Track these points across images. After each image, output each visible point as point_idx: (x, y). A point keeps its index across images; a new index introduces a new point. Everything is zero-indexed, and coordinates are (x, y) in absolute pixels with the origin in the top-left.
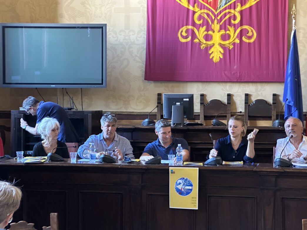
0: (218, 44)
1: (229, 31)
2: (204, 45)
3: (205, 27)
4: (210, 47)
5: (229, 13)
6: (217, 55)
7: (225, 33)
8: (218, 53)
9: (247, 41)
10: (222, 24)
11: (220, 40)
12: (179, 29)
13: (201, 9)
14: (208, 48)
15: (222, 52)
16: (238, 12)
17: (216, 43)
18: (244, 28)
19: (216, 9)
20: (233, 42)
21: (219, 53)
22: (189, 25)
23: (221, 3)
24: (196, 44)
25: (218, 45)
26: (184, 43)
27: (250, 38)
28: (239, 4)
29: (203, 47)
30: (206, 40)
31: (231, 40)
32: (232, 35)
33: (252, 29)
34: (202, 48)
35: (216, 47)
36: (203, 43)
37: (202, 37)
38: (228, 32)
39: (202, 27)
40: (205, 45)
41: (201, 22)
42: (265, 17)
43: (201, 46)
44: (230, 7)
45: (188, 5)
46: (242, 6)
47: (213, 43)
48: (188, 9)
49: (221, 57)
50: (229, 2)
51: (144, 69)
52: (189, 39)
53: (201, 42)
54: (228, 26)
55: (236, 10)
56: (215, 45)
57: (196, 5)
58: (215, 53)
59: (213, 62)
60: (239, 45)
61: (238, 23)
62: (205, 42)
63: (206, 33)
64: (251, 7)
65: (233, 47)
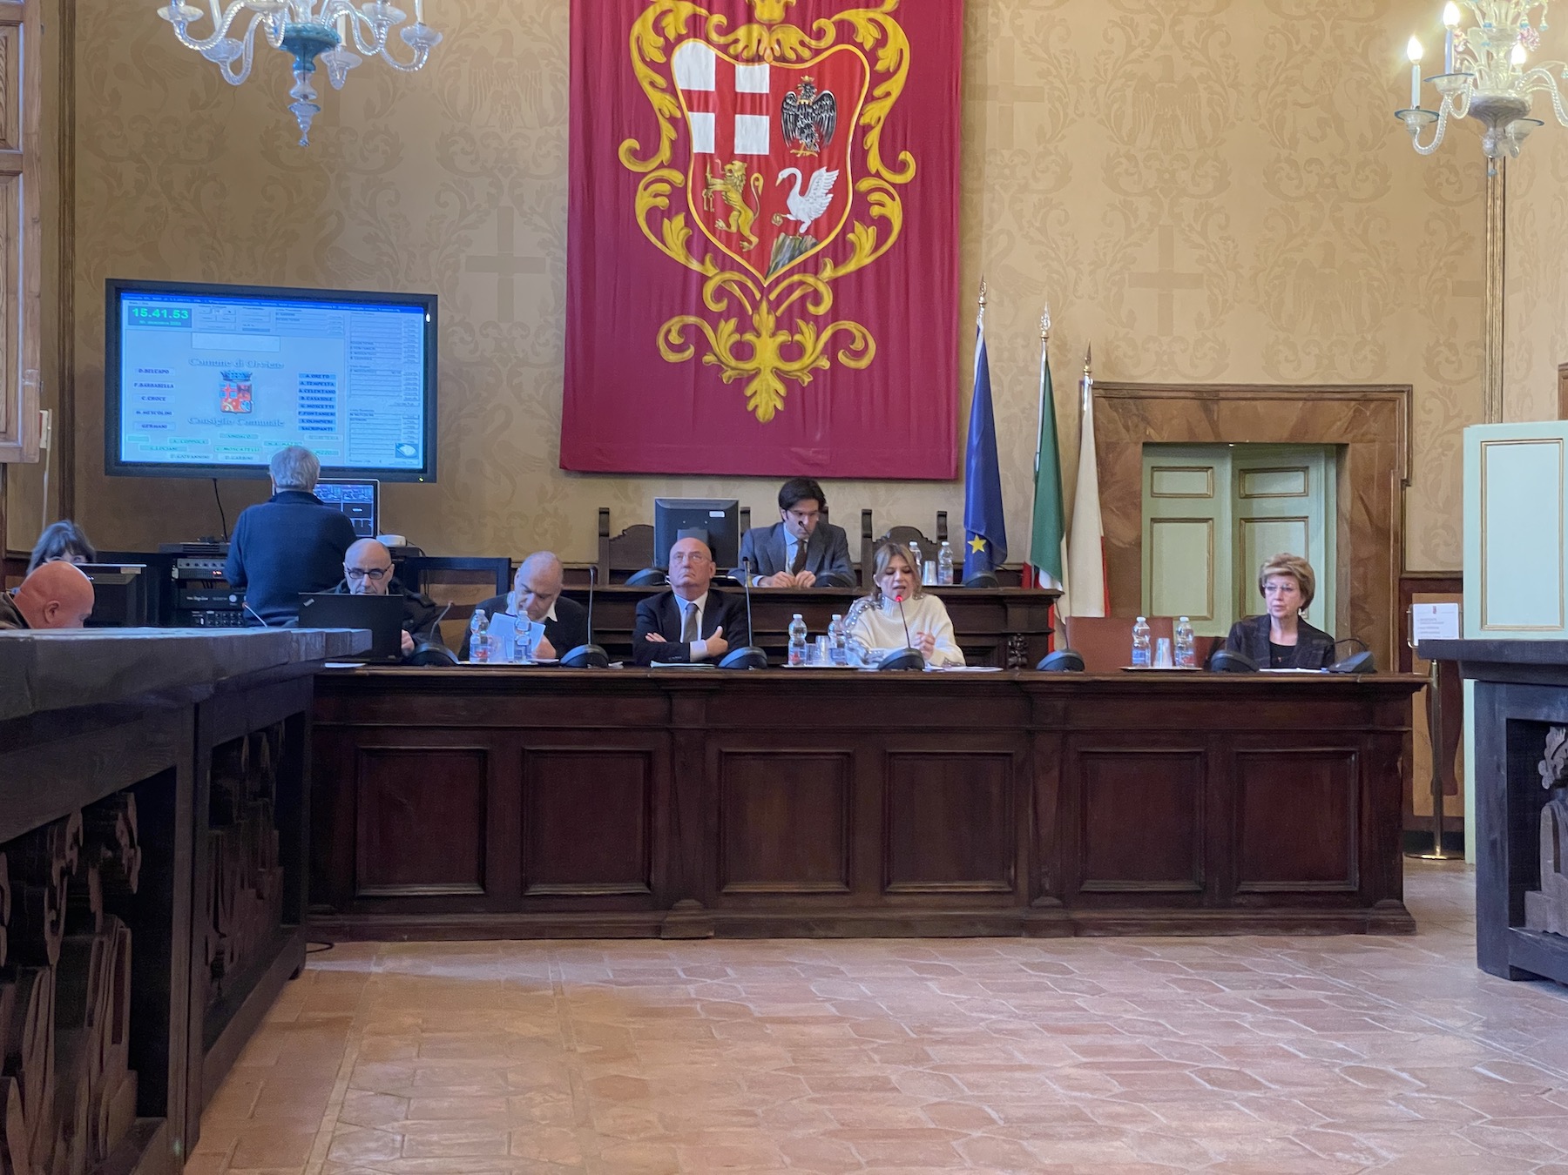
0: (770, 369)
2: (730, 372)
3: (733, 323)
4: (748, 378)
5: (801, 283)
6: (767, 404)
7: (790, 339)
8: (770, 396)
9: (852, 364)
10: (783, 314)
11: (776, 357)
12: (660, 325)
13: (723, 270)
14: (744, 381)
15: (782, 391)
16: (827, 282)
17: (764, 368)
18: (842, 327)
19: (766, 271)
20: (811, 366)
21: (774, 396)
23: (779, 257)
24: (708, 368)
25: (772, 372)
26: (675, 364)
28: (829, 262)
29: (727, 376)
30: (737, 359)
32: (809, 347)
33: (865, 331)
35: (766, 380)
36: (727, 366)
37: (725, 349)
38: (797, 337)
39: (726, 322)
40: (733, 372)
41: (723, 306)
43: (724, 376)
44: (803, 268)
45: (687, 258)
46: (836, 265)
47: (757, 368)
48: (686, 268)
49: (780, 406)
50: (801, 253)
52: (689, 353)
53: (723, 363)
54: (801, 323)
55: (820, 277)
56: (762, 372)
57: (708, 258)
58: (764, 395)
60: (829, 373)
61: (827, 314)
62: (733, 363)
63: (736, 337)
64: (860, 272)
65: (812, 379)
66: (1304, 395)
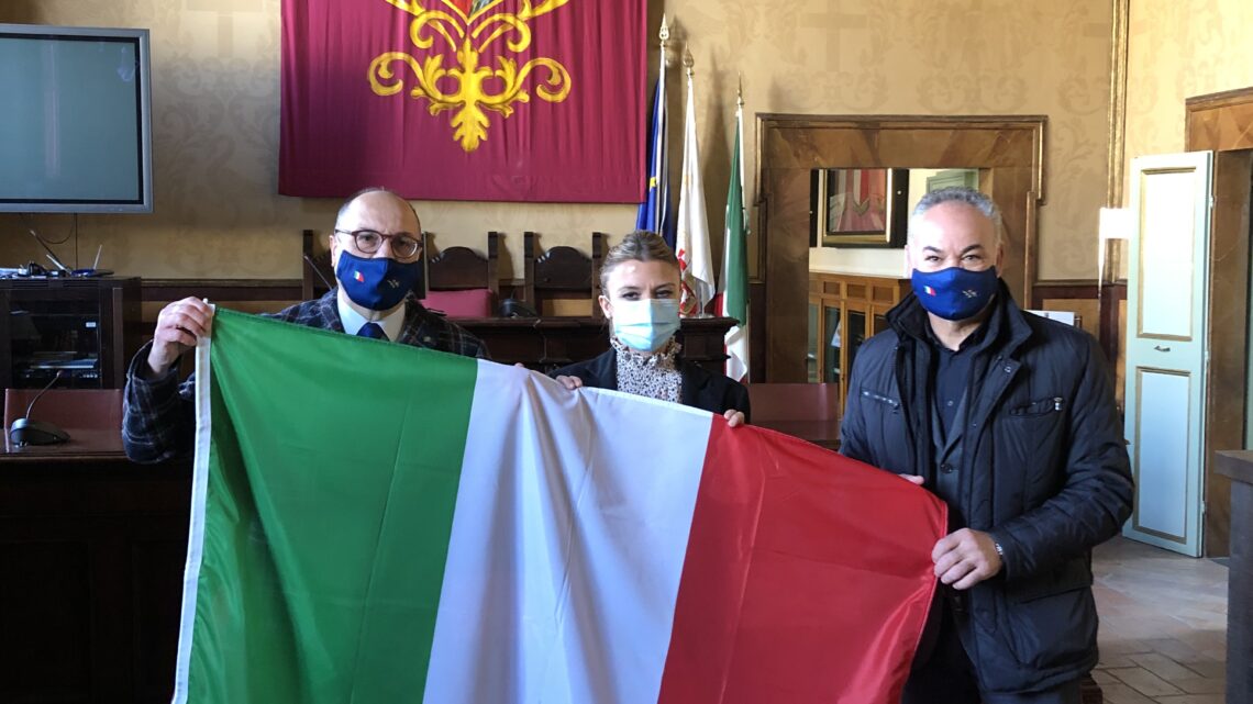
0: (474, 102)
1: (503, 69)
2: (437, 105)
4: (454, 110)
5: (502, 22)
6: (472, 134)
7: (492, 74)
8: (474, 127)
9: (547, 97)
10: (485, 50)
11: (479, 91)
12: (371, 60)
13: (428, 9)
14: (449, 113)
15: (485, 121)
16: (526, 22)
17: (469, 100)
18: (540, 63)
19: (469, 10)
20: (512, 100)
21: (478, 127)
22: (397, 51)
24: (417, 100)
25: (475, 105)
26: (385, 97)
27: (555, 89)
28: (528, 3)
29: (434, 108)
30: (443, 93)
31: (509, 94)
32: (510, 81)
33: (561, 67)
34: (432, 113)
35: (470, 112)
36: (435, 99)
37: (432, 84)
38: (499, 73)
39: (432, 58)
40: (440, 104)
41: (429, 43)
43: (431, 108)
44: (503, 8)
46: (534, 6)
47: (461, 101)
48: (394, 9)
51: (276, 168)
52: (399, 87)
53: (429, 96)
54: (501, 58)
55: (519, 16)
56: (467, 105)
58: (469, 126)
60: (528, 107)
61: (525, 51)
62: (439, 96)
63: (441, 72)
65: (512, 112)
66: (954, 125)
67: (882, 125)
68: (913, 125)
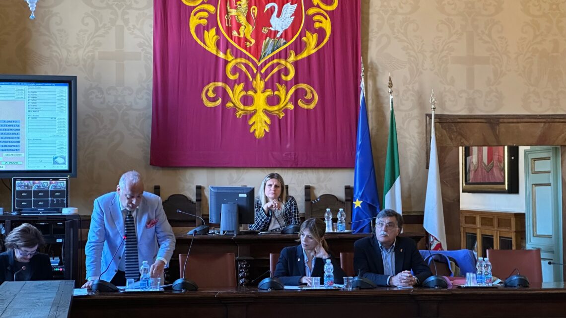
0: (262, 110)
1: (279, 91)
2: (240, 112)
3: (242, 86)
4: (250, 115)
5: (278, 64)
6: (260, 128)
7: (272, 93)
9: (305, 107)
10: (268, 80)
11: (265, 104)
12: (203, 87)
13: (236, 57)
14: (248, 116)
15: (269, 122)
16: (292, 63)
17: (259, 109)
18: (300, 87)
19: (259, 57)
20: (284, 108)
21: (264, 124)
22: (218, 81)
23: (267, 50)
24: (229, 110)
26: (211, 108)
27: (308, 102)
28: (293, 53)
29: (239, 114)
30: (245, 104)
31: (282, 105)
32: (283, 97)
33: (312, 89)
34: (238, 116)
35: (260, 115)
36: (239, 109)
37: (238, 99)
38: (276, 93)
39: (238, 85)
40: (242, 112)
41: (237, 76)
42: (329, 72)
43: (237, 114)
44: (279, 56)
45: (217, 51)
46: (296, 54)
47: (255, 109)
48: (217, 58)
49: (267, 130)
50: (278, 48)
52: (219, 102)
53: (237, 107)
54: (277, 84)
55: (288, 60)
56: (258, 112)
57: (229, 51)
58: (259, 124)
59: (255, 137)
60: (293, 112)
61: (291, 80)
62: (242, 107)
64: (309, 58)
65: (284, 115)
66: (544, 120)
67: (501, 121)
68: (519, 120)
